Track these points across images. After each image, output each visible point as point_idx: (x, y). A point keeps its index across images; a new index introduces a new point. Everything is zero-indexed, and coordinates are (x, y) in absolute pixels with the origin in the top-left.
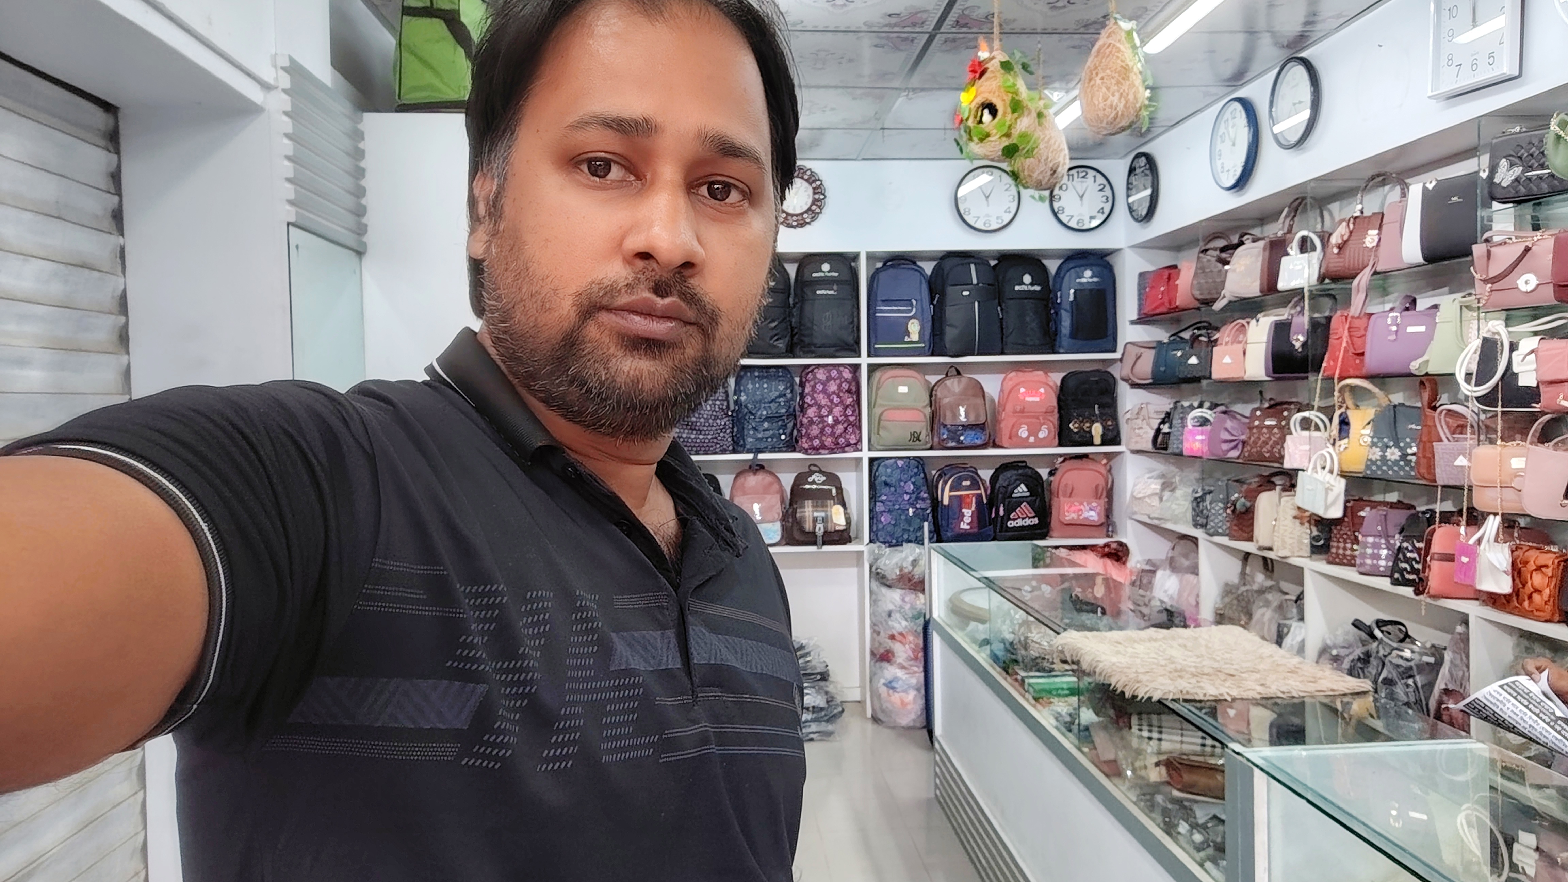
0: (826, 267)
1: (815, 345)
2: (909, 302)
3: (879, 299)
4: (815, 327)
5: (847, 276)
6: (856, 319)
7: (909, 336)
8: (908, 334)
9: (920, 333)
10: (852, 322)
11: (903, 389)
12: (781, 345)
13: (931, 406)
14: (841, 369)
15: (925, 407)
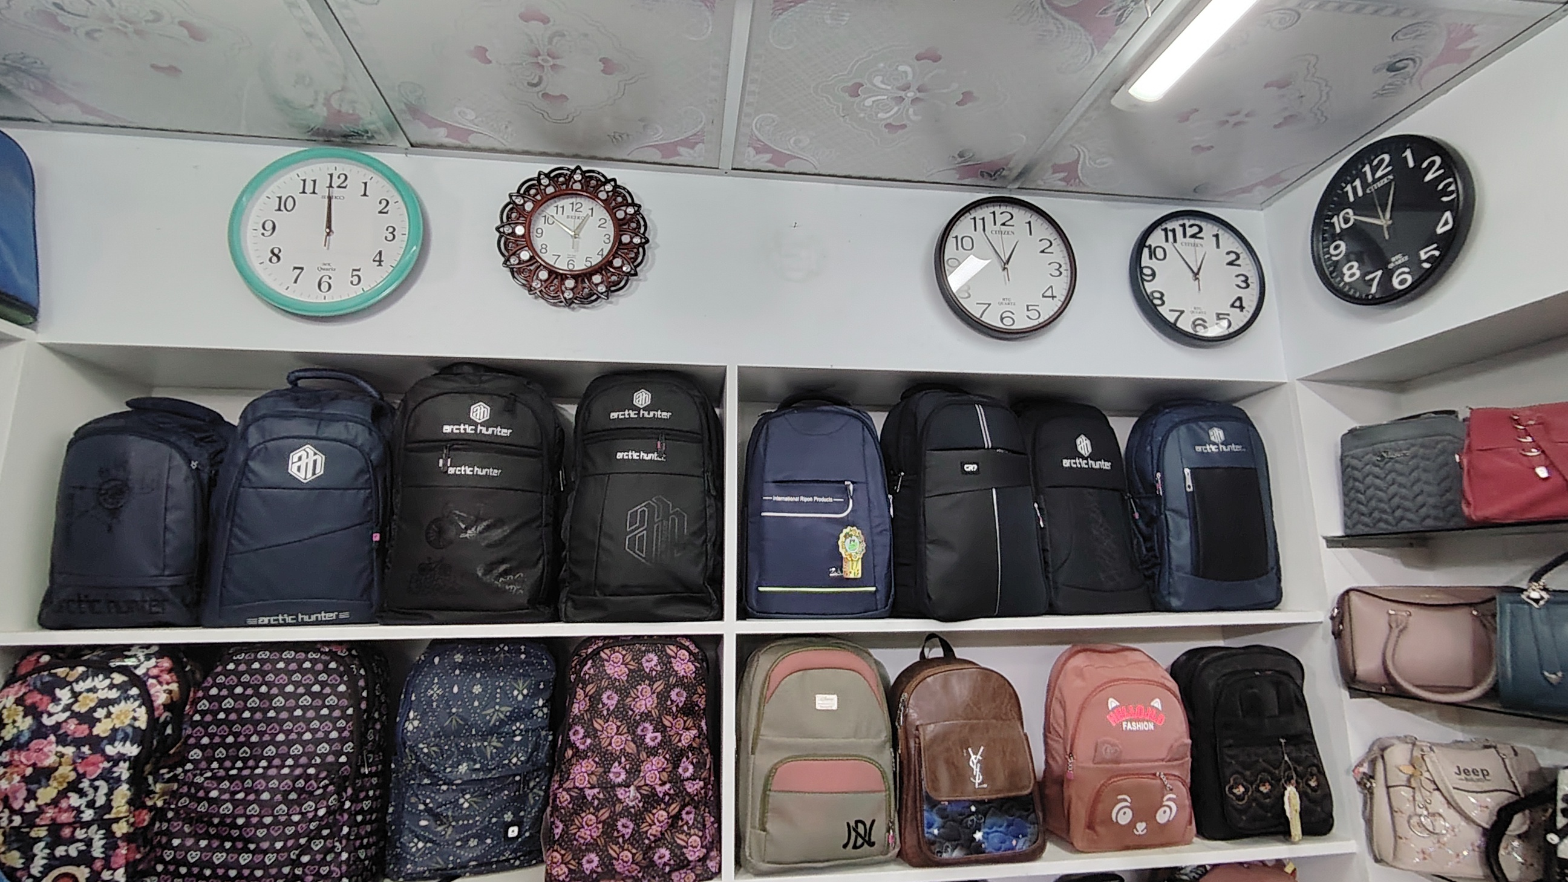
0: (642, 398)
1: (603, 588)
2: (837, 486)
3: (769, 477)
4: (605, 542)
5: (692, 421)
6: (711, 524)
7: (840, 568)
8: (838, 560)
9: (864, 560)
10: (703, 530)
11: (826, 702)
12: (517, 587)
13: (895, 746)
14: (671, 650)
15: (880, 748)
